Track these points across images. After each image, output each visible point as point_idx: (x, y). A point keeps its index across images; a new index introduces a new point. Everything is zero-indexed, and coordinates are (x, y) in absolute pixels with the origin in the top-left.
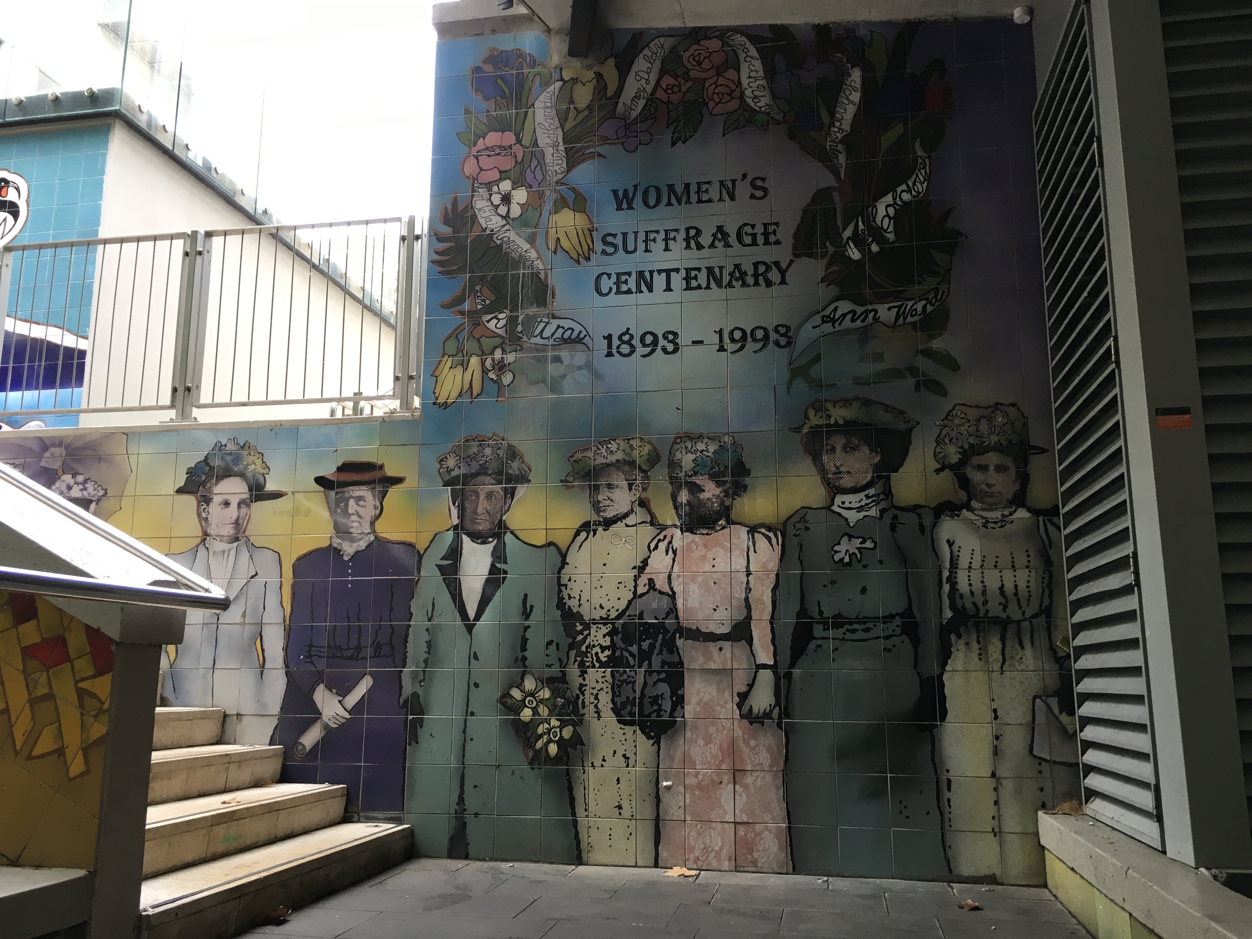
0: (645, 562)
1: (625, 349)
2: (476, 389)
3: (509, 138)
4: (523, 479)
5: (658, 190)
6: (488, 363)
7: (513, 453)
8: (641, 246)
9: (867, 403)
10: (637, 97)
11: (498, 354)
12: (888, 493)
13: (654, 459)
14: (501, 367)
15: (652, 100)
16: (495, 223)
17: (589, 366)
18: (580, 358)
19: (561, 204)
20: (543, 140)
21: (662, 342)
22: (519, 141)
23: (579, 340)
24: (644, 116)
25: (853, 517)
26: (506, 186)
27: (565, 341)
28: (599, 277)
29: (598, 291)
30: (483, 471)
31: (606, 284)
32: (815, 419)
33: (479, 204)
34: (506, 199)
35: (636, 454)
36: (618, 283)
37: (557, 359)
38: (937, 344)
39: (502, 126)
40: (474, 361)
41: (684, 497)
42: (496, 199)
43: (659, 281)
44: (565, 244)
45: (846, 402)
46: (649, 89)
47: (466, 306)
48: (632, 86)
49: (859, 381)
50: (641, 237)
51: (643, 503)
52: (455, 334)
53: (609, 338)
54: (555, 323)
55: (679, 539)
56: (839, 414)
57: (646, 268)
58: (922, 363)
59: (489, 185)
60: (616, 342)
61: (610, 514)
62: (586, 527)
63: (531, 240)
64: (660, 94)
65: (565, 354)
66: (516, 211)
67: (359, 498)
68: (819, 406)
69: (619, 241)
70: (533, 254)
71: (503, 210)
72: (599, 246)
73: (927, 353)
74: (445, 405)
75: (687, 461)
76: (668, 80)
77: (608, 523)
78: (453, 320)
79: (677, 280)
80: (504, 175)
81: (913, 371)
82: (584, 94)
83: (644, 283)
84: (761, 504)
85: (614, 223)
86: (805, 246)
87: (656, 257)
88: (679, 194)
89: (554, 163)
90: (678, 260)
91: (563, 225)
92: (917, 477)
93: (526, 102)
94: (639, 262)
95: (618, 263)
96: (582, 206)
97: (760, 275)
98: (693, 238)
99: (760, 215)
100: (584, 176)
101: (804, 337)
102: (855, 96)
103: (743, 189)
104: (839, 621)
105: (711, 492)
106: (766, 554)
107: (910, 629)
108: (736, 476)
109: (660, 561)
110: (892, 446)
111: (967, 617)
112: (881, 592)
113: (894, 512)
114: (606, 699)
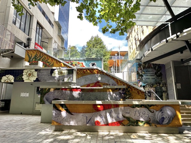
21: (149, 78)
25: (158, 87)
32: (156, 82)
35: (148, 84)
37: (144, 79)
41: (150, 86)
45: (158, 82)
51: (148, 86)
60: (146, 78)
62: (146, 87)
75: (150, 84)
78: (138, 77)
82: (144, 66)
83: (148, 75)
84: (154, 86)
85: (146, 73)
86: (155, 74)
87: (148, 74)
88: (149, 71)
89: (143, 69)
90: (149, 74)
91: (143, 72)
92: (161, 85)
93: (141, 66)
94: (147, 74)
95: (146, 74)
96: (144, 71)
97: (153, 76)
98: (150, 73)
99: (153, 73)
100: (144, 70)
101: (156, 78)
102: (157, 67)
103: (152, 71)
104: (158, 92)
105: (152, 86)
106: (154, 89)
107: (161, 92)
108: (153, 85)
109: (149, 89)
110: (160, 84)
111: (164, 92)
112: (160, 90)
113: (160, 87)
114: (147, 95)
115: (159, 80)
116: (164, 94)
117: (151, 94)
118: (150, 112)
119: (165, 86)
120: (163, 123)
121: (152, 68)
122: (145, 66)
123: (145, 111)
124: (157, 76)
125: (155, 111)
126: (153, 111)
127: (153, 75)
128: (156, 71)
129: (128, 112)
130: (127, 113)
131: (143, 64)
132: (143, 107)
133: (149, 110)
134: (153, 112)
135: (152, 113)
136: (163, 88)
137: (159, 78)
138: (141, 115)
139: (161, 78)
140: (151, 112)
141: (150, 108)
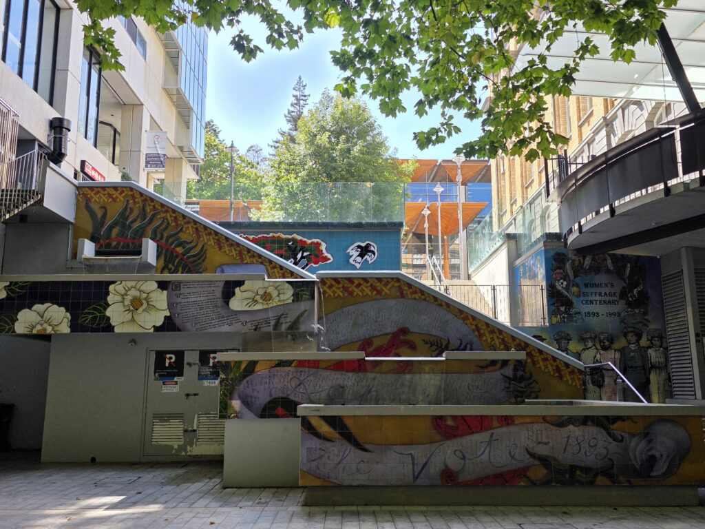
0: (596, 356)
1: (589, 315)
2: (560, 322)
3: (562, 271)
4: (571, 340)
5: (593, 284)
6: (561, 317)
7: (568, 335)
8: (590, 295)
9: (635, 328)
10: (587, 265)
11: (563, 315)
13: (596, 337)
15: (590, 266)
16: (560, 288)
17: (582, 318)
18: (580, 317)
19: (573, 286)
20: (569, 272)
21: (596, 314)
22: (564, 272)
23: (579, 313)
24: (589, 269)
26: (562, 281)
27: (577, 313)
28: (582, 301)
29: (582, 303)
30: (562, 338)
31: (584, 302)
33: (557, 284)
34: (562, 283)
36: (586, 302)
37: (576, 317)
38: (646, 317)
39: (560, 268)
40: (559, 316)
41: (602, 344)
42: (560, 283)
44: (575, 293)
45: (630, 327)
47: (556, 305)
48: (586, 262)
50: (590, 293)
51: (594, 345)
52: (554, 311)
53: (585, 313)
54: (574, 309)
55: (602, 352)
58: (643, 320)
59: (558, 280)
60: (587, 314)
61: (588, 347)
62: (584, 349)
63: (568, 293)
64: (592, 265)
66: (564, 286)
69: (586, 294)
70: (569, 295)
71: (562, 286)
72: (582, 295)
73: (645, 319)
74: (553, 325)
75: (602, 337)
76: (593, 262)
77: (588, 349)
78: (553, 308)
79: (598, 302)
80: (561, 279)
81: (642, 322)
82: (577, 263)
83: (591, 302)
84: (616, 345)
85: (584, 290)
86: (621, 297)
87: (594, 298)
88: (597, 285)
89: (572, 277)
90: (598, 298)
91: (575, 289)
92: (644, 342)
93: (564, 264)
94: (590, 298)
95: (586, 298)
96: (577, 286)
97: (613, 302)
98: (600, 294)
99: (613, 290)
100: (578, 280)
101: (622, 315)
102: (629, 269)
103: (609, 285)
104: (631, 367)
105: (607, 343)
106: (618, 355)
107: (644, 368)
108: (612, 340)
109: (598, 356)
110: (639, 336)
111: (653, 367)
112: (639, 363)
113: (640, 348)
114: (590, 381)
115: (636, 319)
116: (653, 377)
117: (603, 377)
118: (611, 440)
119: (658, 343)
120: (652, 474)
121: (608, 271)
122: (581, 265)
123: (596, 436)
124: (629, 304)
125: (626, 436)
126: (620, 438)
127: (611, 299)
128: (625, 285)
129: (545, 440)
130: (539, 443)
131: (574, 257)
132: (589, 423)
133: (609, 434)
134: (622, 441)
135: (619, 444)
136: (650, 351)
137: (637, 311)
138: (583, 450)
139: (645, 313)
140: (614, 440)
141: (612, 427)
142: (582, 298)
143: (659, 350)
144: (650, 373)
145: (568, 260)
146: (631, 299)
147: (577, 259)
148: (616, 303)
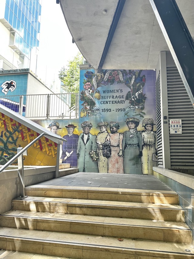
0: (107, 137)
1: (104, 111)
2: (86, 116)
4: (91, 127)
5: (109, 91)
6: (87, 112)
7: (90, 124)
8: (106, 98)
9: (134, 118)
10: (106, 78)
11: (88, 111)
12: (136, 129)
13: (108, 125)
14: (89, 113)
15: (108, 79)
18: (99, 112)
19: (96, 92)
20: (94, 84)
21: (109, 110)
22: (91, 84)
23: (99, 110)
24: (107, 81)
25: (132, 132)
27: (97, 110)
28: (101, 102)
29: (101, 103)
30: (86, 126)
31: (102, 103)
32: (128, 120)
33: (86, 92)
35: (106, 124)
36: (103, 103)
37: (96, 112)
38: (143, 111)
39: (89, 82)
40: (85, 112)
41: (111, 129)
42: (88, 91)
43: (109, 102)
44: (97, 97)
45: (131, 118)
46: (108, 77)
47: (84, 105)
48: (105, 77)
49: (133, 116)
50: (106, 97)
51: (106, 130)
52: (83, 108)
53: (102, 109)
54: (95, 107)
55: (111, 135)
56: (131, 120)
57: (107, 101)
58: (141, 113)
59: (87, 89)
60: (103, 110)
61: (102, 131)
62: (99, 133)
63: (93, 97)
64: (109, 78)
65: (97, 111)
67: (71, 129)
68: (128, 119)
69: (104, 97)
70: (93, 99)
71: (89, 93)
72: (101, 98)
73: (141, 112)
74: (82, 118)
75: (112, 125)
76: (110, 76)
77: (102, 132)
79: (111, 102)
80: (89, 88)
81: (140, 114)
82: (99, 78)
84: (121, 130)
85: (103, 95)
86: (127, 98)
87: (109, 100)
88: (111, 91)
89: (95, 86)
90: (111, 99)
91: (97, 95)
92: (140, 128)
93: (92, 79)
95: (104, 100)
96: (99, 92)
97: (121, 102)
98: (113, 97)
99: (121, 94)
100: (99, 88)
101: (127, 110)
102: (134, 79)
103: (119, 91)
104: (130, 145)
107: (139, 146)
108: (118, 127)
110: (137, 124)
111: (145, 144)
112: (135, 141)
113: (137, 132)
114: (102, 154)
115: (136, 113)
121: (120, 82)
122: (102, 78)
124: (132, 103)
127: (120, 100)
128: (130, 90)
131: (98, 74)
137: (137, 107)
139: (143, 109)
142: (101, 100)
143: (150, 133)
144: (143, 149)
145: (94, 76)
146: (133, 100)
147: (100, 75)
148: (123, 102)
